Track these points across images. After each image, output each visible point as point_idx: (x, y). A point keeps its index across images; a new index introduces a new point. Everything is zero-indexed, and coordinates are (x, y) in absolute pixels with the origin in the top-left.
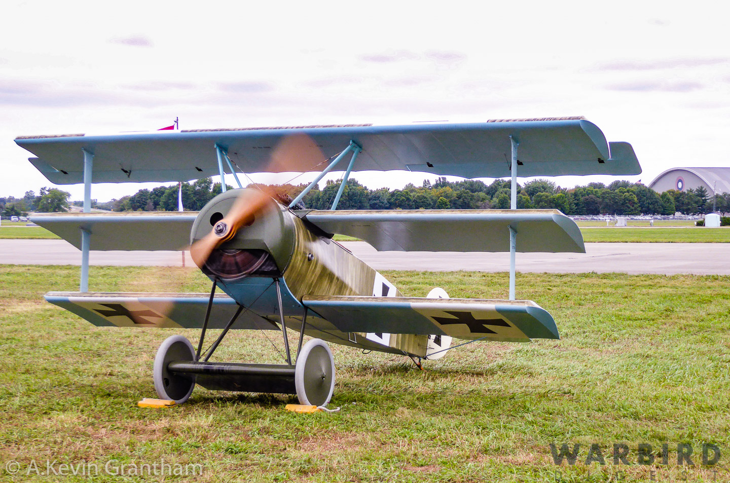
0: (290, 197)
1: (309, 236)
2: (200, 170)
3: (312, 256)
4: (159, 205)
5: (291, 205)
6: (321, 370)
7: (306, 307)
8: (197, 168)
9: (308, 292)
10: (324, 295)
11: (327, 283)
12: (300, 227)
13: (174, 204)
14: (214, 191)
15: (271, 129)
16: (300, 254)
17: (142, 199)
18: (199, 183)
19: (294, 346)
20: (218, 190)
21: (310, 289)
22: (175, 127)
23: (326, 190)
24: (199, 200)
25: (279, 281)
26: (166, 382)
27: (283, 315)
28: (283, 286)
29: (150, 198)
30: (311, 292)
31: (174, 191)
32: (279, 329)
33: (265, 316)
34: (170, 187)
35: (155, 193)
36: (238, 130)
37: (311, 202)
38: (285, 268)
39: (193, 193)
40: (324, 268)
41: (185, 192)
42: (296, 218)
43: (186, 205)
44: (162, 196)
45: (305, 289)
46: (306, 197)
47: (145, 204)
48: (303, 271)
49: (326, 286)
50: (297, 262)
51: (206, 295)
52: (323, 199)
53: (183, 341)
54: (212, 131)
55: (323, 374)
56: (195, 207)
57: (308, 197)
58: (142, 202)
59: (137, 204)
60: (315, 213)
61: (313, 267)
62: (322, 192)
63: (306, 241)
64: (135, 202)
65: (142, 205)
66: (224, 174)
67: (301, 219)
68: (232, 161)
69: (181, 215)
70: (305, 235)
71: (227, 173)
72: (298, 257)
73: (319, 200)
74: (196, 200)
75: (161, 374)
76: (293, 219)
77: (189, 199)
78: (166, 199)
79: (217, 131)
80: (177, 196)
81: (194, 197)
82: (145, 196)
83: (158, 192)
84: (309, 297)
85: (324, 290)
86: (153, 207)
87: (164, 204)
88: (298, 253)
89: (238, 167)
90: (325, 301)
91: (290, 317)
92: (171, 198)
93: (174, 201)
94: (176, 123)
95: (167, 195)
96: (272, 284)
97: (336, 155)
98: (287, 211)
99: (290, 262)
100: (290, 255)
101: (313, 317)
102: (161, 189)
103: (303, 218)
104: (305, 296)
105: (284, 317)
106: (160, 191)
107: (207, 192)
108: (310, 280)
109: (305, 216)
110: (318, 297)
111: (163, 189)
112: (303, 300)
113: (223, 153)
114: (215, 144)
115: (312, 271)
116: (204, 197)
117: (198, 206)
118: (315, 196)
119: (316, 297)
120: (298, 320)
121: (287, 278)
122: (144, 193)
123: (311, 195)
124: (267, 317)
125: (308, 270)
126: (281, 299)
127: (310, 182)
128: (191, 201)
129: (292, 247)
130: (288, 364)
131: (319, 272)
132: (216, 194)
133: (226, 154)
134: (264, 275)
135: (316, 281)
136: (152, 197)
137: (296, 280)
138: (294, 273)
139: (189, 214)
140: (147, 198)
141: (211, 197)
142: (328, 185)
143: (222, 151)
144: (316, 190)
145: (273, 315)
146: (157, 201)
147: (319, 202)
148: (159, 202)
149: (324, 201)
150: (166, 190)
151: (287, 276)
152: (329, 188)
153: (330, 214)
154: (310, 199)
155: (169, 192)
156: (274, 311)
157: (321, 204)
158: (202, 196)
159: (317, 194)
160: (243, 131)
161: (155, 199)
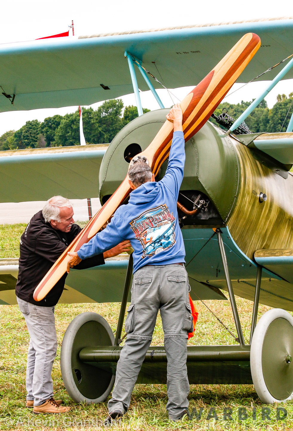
0: (231, 118)
1: (258, 169)
2: (106, 88)
3: (264, 196)
4: (54, 140)
5: (232, 128)
6: (284, 350)
7: (260, 266)
8: (102, 85)
9: (262, 245)
10: (283, 248)
11: (287, 232)
12: (247, 157)
13: (73, 138)
15: (199, 27)
16: (248, 194)
17: (31, 133)
18: (105, 108)
19: (246, 320)
20: (132, 114)
21: (263, 242)
22: (70, 33)
23: (277, 108)
24: (107, 131)
25: (221, 232)
26: (77, 374)
27: (230, 279)
28: (227, 240)
29: (42, 132)
30: (266, 245)
31: (72, 121)
32: (225, 298)
33: (205, 281)
34: (68, 116)
35: (47, 124)
36: (154, 30)
37: (258, 125)
38: (229, 214)
39: (97, 121)
40: (282, 212)
41: (87, 120)
42: (240, 145)
43: (90, 138)
44: (57, 128)
45: (258, 241)
46: (250, 119)
47: (34, 140)
48: (254, 218)
49: (286, 236)
50: (245, 205)
51: (124, 257)
52: (273, 120)
53: (97, 320)
54: (120, 34)
55: (287, 356)
56: (102, 139)
57: (253, 118)
58: (31, 137)
59: (24, 140)
60: (266, 137)
61: (267, 211)
62: (272, 111)
63: (255, 175)
64: (22, 138)
65: (31, 142)
66: (139, 92)
67: (247, 146)
68: (149, 73)
69: (84, 150)
70: (253, 168)
71: (143, 90)
72: (246, 198)
73: (268, 121)
74: (102, 130)
75: (70, 364)
76: (236, 147)
77: (94, 130)
78: (62, 132)
79: (126, 34)
80: (77, 127)
81: (99, 127)
82: (34, 129)
83: (51, 123)
84: (264, 252)
85: (283, 241)
86: (46, 144)
87: (60, 139)
88: (245, 192)
89: (158, 81)
90: (285, 257)
91: (238, 281)
92: (70, 129)
93: (73, 134)
94: (72, 28)
95: (63, 126)
96: (212, 237)
97: (290, 57)
98: (228, 136)
99: (235, 205)
100: (235, 197)
101: (270, 279)
102: (56, 119)
103: (250, 145)
104: (257, 251)
105: (231, 280)
106: (54, 122)
107: (117, 119)
108: (263, 229)
109: (252, 141)
110: (276, 252)
111: (58, 119)
112: (256, 257)
113: (137, 62)
114: (126, 52)
115: (266, 216)
116: (113, 126)
117: (105, 139)
118: (262, 116)
119: (273, 252)
120: (249, 284)
121: (232, 227)
122: (33, 126)
123: (257, 116)
124: (208, 283)
125: (260, 215)
126: (225, 256)
127: (254, 99)
128: (94, 133)
129: (237, 186)
130: (239, 344)
131: (274, 218)
132: (128, 120)
133: (140, 64)
134: (201, 226)
135: (272, 230)
136: (44, 130)
137: (244, 230)
138: (242, 220)
139: (94, 148)
140: (37, 132)
141: (122, 125)
142: (278, 101)
143: (135, 60)
144: (264, 109)
145: (217, 280)
146: (51, 134)
147: (268, 124)
148: (53, 136)
149: (275, 122)
150: (62, 119)
151: (232, 224)
152: (281, 105)
153: (285, 137)
154: (255, 122)
155: (66, 121)
156: (217, 274)
157: (272, 126)
158: (110, 124)
159: (264, 113)
160: (161, 31)
161: (48, 132)
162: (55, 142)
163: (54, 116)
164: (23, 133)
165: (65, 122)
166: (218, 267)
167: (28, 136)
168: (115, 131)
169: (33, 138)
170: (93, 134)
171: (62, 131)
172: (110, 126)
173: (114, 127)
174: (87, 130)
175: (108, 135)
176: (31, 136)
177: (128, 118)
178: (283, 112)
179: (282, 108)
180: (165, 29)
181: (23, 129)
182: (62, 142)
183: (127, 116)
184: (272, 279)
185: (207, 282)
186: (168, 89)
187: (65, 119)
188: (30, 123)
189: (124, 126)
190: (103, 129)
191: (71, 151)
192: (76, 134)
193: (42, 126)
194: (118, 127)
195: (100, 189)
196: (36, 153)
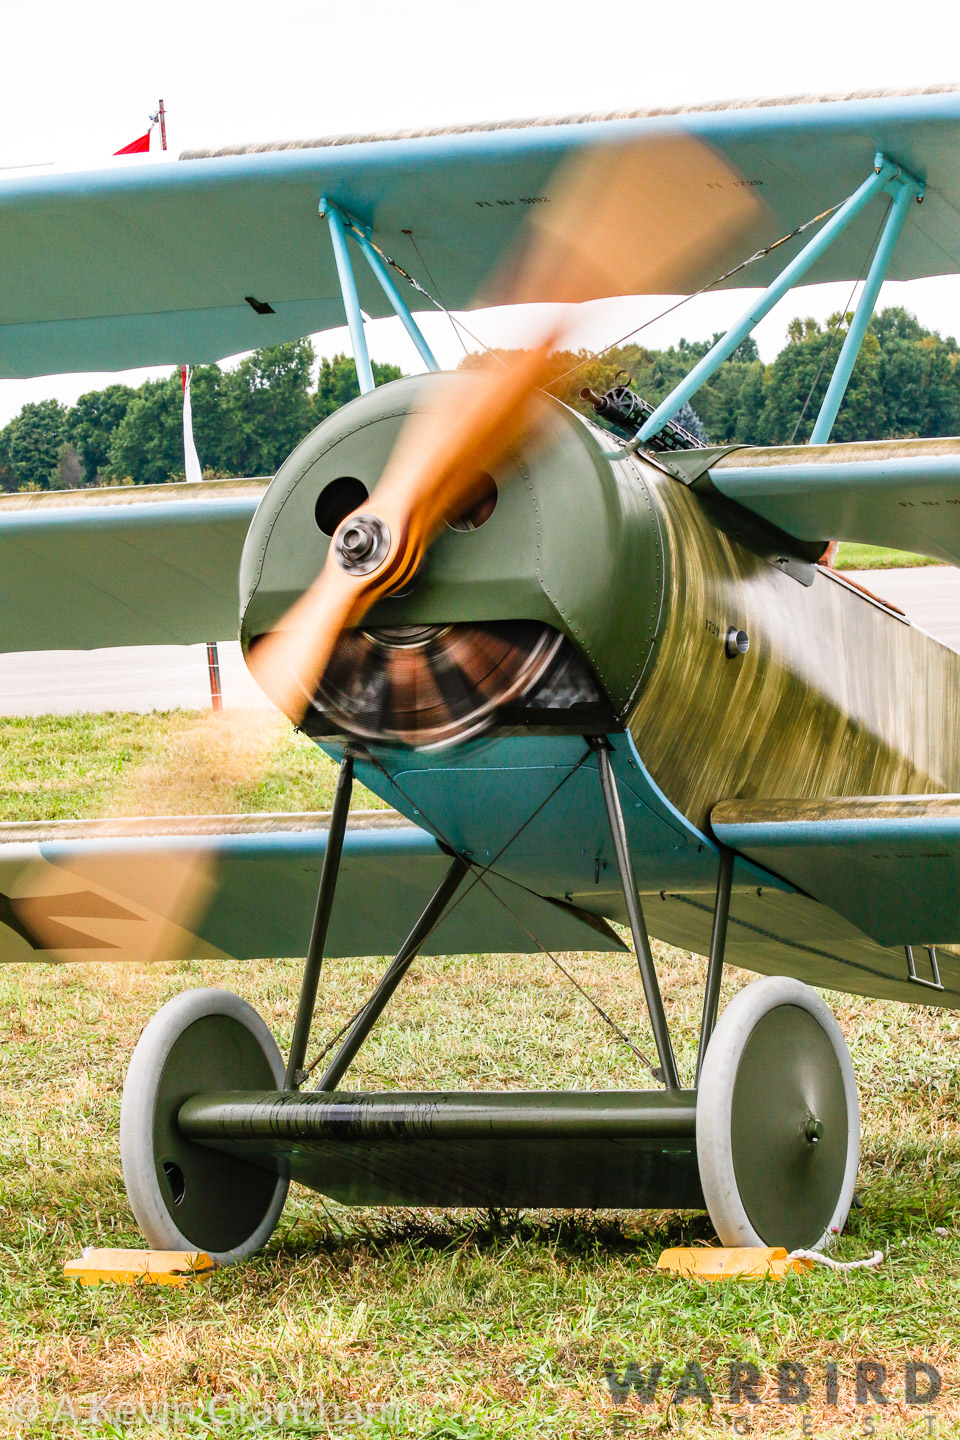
0: (639, 401)
1: (724, 556)
2: (263, 309)
3: (742, 638)
4: (107, 462)
5: (644, 432)
6: (801, 1104)
7: (729, 853)
8: (250, 300)
9: (733, 787)
10: (797, 796)
11: (811, 746)
12: (688, 519)
13: (166, 456)
14: (326, 391)
15: (546, 124)
16: (693, 631)
17: (36, 441)
18: (262, 365)
19: (685, 1014)
20: (341, 386)
21: (737, 776)
22: (155, 142)
23: (789, 361)
24: (267, 433)
25: (610, 747)
26: (172, 1178)
27: (636, 889)
28: (627, 769)
29: (71, 438)
30: (748, 785)
31: (163, 404)
32: (621, 946)
33: (561, 896)
34: (150, 390)
35: (87, 413)
36: (410, 135)
37: (731, 413)
38: (633, 693)
39: (240, 403)
40: (795, 687)
41: (208, 402)
42: (668, 483)
43: (217, 455)
44: (118, 426)
45: (722, 775)
46: (705, 397)
47: (48, 463)
48: (709, 703)
49: (806, 759)
50: (682, 665)
51: (314, 820)
52: (776, 397)
53: (230, 1013)
54: (306, 146)
55: (810, 1122)
56: (254, 461)
57: (716, 392)
58: (36, 453)
59: (18, 461)
60: (747, 460)
61: (750, 684)
62: (772, 371)
63: (712, 575)
64: (10, 455)
65: (37, 469)
66: (364, 321)
67: (689, 486)
68: (393, 263)
69: (195, 497)
70: (707, 554)
71: (375, 315)
72: (685, 645)
73: (760, 402)
74: (255, 432)
75: (151, 1147)
76: (655, 488)
77: (228, 430)
78: (132, 436)
79: (325, 145)
80: (176, 422)
81: (246, 421)
82: (48, 430)
83: (98, 409)
84: (740, 807)
85: (798, 776)
86: (84, 473)
87: (125, 458)
88: (684, 627)
89: (419, 288)
90: (804, 822)
91: (662, 894)
92: (154, 429)
93: (165, 442)
94: (158, 125)
95: (136, 419)
96: (583, 760)
97: (821, 216)
98: (631, 457)
99: (653, 665)
100: (653, 640)
101: (759, 890)
102: (114, 397)
103: (697, 483)
104: (721, 805)
105: (640, 894)
106: (108, 406)
107: (297, 397)
108: (738, 737)
109: (706, 471)
110: (774, 809)
111: (121, 398)
112: (716, 822)
113: (356, 229)
114: (323, 200)
115: (745, 699)
116: (288, 419)
117: (265, 458)
118: (742, 387)
119: (767, 809)
120: (695, 904)
121: (642, 731)
122: (43, 419)
123: (727, 386)
124: (571, 900)
125: (728, 695)
126: (621, 821)
127: (719, 333)
128: (231, 439)
129: (658, 606)
130: (663, 1087)
131: (773, 704)
132: (335, 400)
133: (368, 238)
134: (547, 727)
135: (764, 741)
136: (78, 431)
137: (680, 740)
138: (673, 712)
139: (226, 491)
140: (55, 437)
141: (315, 415)
142: (793, 339)
143: (351, 225)
144: (748, 363)
145: (596, 890)
146: (99, 445)
147: (760, 411)
148: (106, 449)
149: (782, 405)
150: (134, 397)
151: (643, 723)
152: (799, 353)
153: (806, 461)
154: (723, 404)
155: (144, 405)
156: (598, 873)
157: (773, 415)
158: (277, 412)
159: (750, 379)
160: (432, 138)
161: (91, 437)
162: (111, 468)
163: (108, 390)
164: (13, 440)
165: (141, 406)
166: (599, 852)
167: (27, 450)
168: (294, 435)
169: (42, 456)
170: (227, 444)
171: (130, 433)
172: (279, 417)
173: (291, 421)
174: (206, 431)
175: (271, 446)
176: (37, 450)
177: (330, 395)
178: (806, 374)
179: (803, 362)
180: (442, 132)
181: (14, 427)
182: (133, 468)
183: (330, 386)
184: (765, 890)
185: (567, 897)
186: (451, 313)
187: (140, 397)
188: (34, 409)
189: (321, 420)
190: (258, 428)
191: (155, 501)
192: (174, 444)
193: (71, 420)
194: (302, 422)
195: (242, 614)
196: (48, 506)
